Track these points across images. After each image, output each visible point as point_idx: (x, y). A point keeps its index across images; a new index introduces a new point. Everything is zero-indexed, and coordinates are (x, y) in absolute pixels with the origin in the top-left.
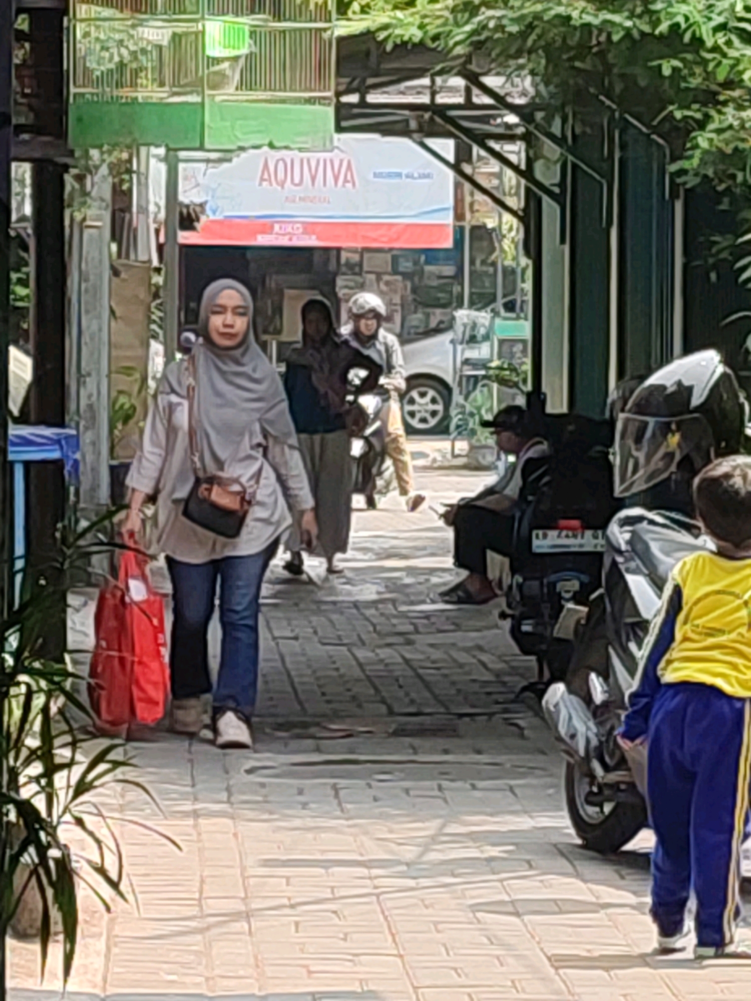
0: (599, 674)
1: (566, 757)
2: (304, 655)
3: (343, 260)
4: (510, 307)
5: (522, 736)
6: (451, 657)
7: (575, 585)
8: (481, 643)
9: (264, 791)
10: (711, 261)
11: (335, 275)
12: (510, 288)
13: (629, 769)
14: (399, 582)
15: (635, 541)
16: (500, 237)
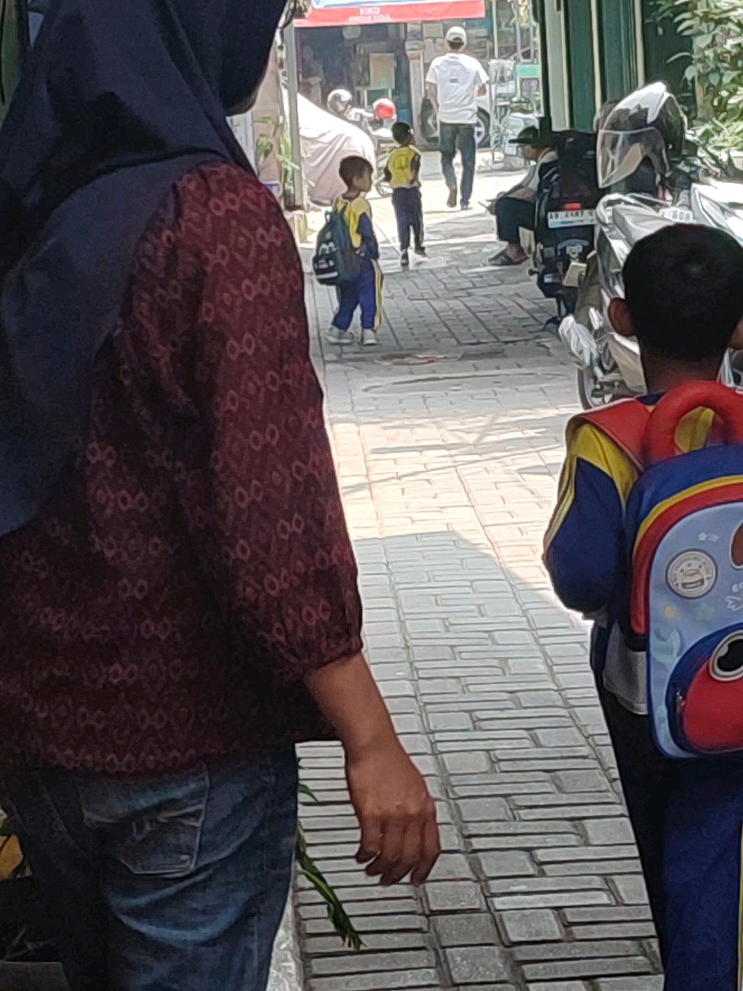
0: (596, 309)
1: (578, 366)
2: (398, 308)
3: (409, 29)
4: (526, 55)
5: (549, 354)
6: (498, 302)
7: (579, 248)
8: (519, 291)
9: (375, 402)
10: (659, 19)
11: (405, 40)
12: (525, 43)
13: (619, 372)
14: (460, 254)
15: (615, 215)
16: (517, 7)
